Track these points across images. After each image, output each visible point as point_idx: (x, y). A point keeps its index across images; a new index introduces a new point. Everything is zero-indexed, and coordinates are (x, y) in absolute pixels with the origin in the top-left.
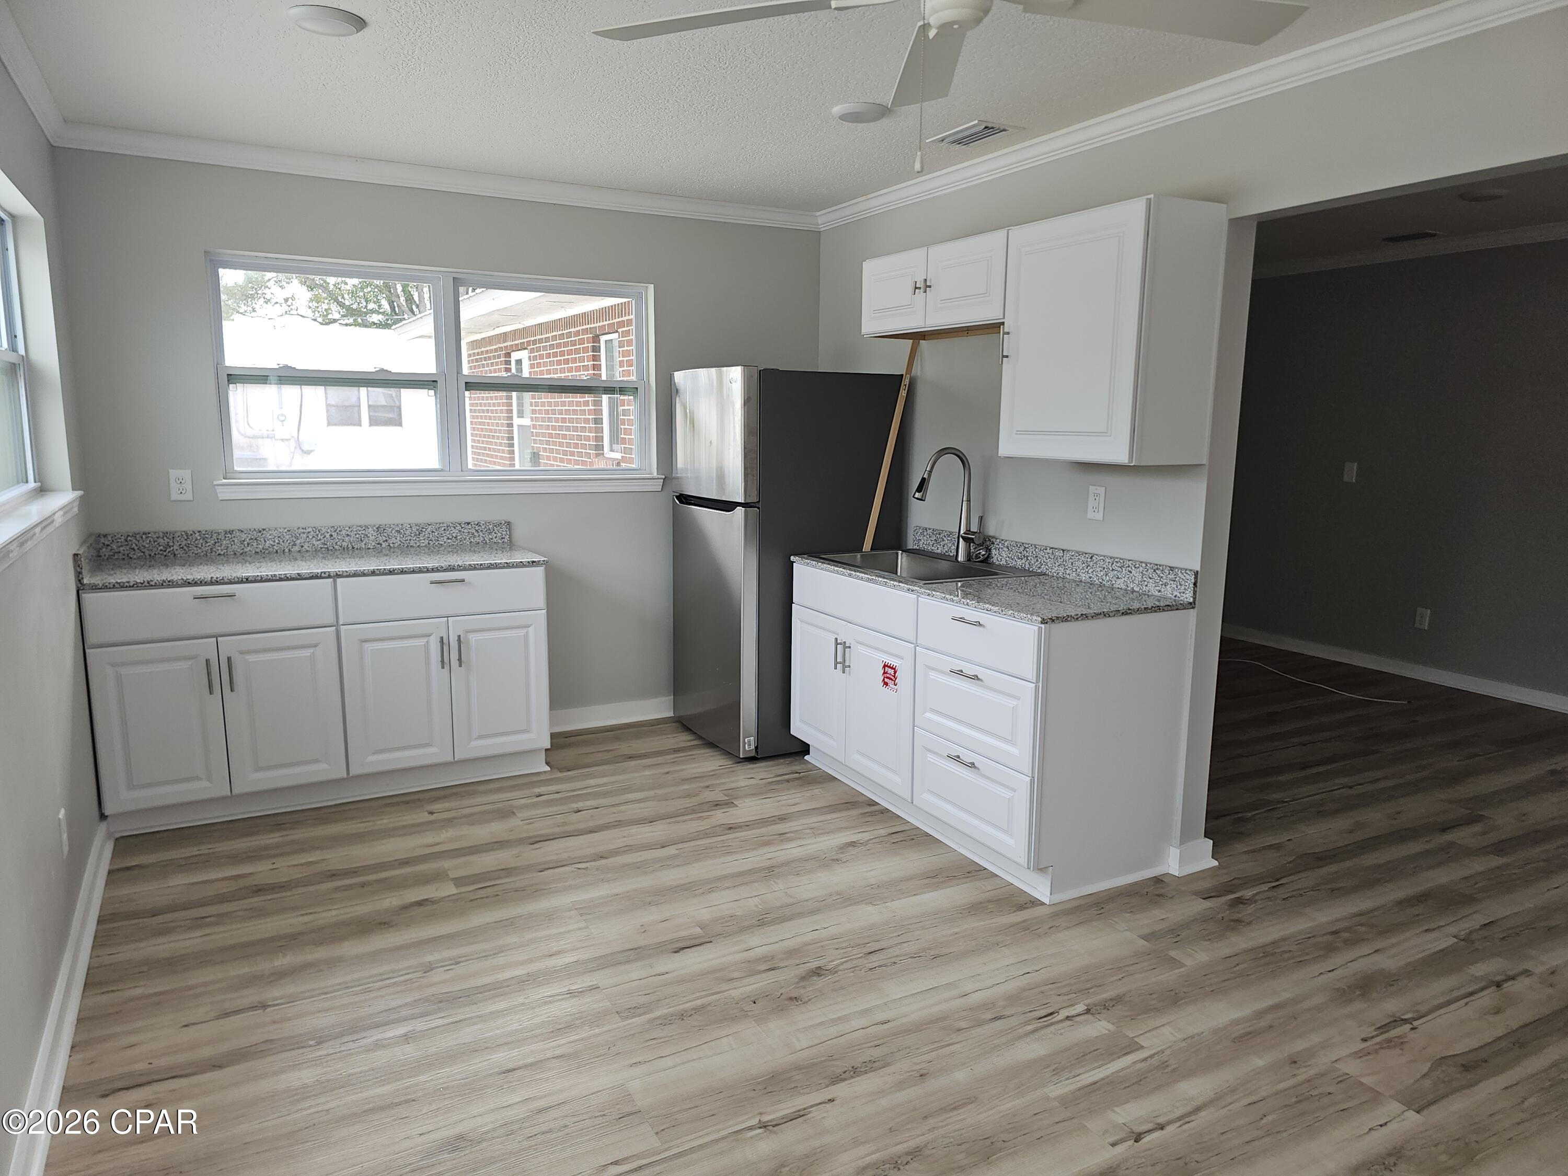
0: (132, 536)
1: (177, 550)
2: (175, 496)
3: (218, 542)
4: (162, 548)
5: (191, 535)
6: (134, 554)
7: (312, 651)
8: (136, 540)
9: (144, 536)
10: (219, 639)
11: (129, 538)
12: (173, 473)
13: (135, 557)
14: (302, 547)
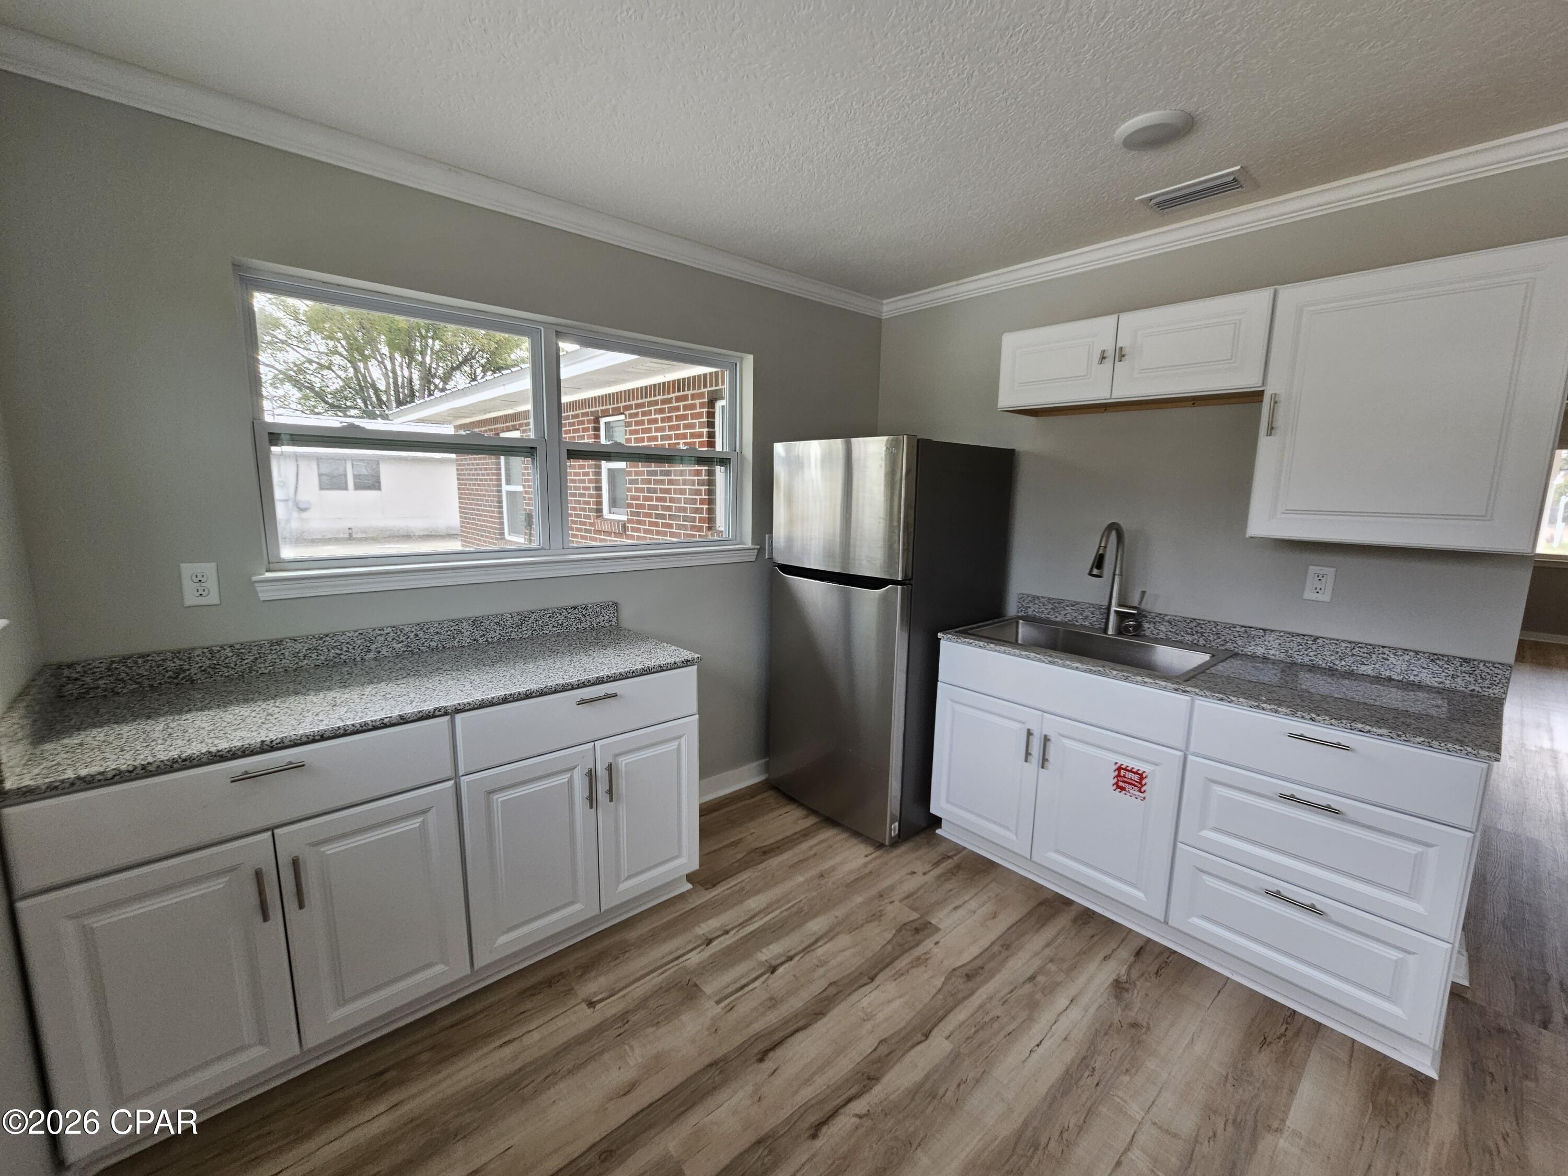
0: (119, 662)
1: (195, 674)
2: (191, 599)
3: (260, 657)
4: (170, 673)
5: (219, 651)
6: (123, 688)
7: (421, 819)
8: (127, 666)
9: (140, 661)
10: (277, 831)
11: (114, 666)
12: (187, 569)
13: (125, 691)
14: (379, 652)
